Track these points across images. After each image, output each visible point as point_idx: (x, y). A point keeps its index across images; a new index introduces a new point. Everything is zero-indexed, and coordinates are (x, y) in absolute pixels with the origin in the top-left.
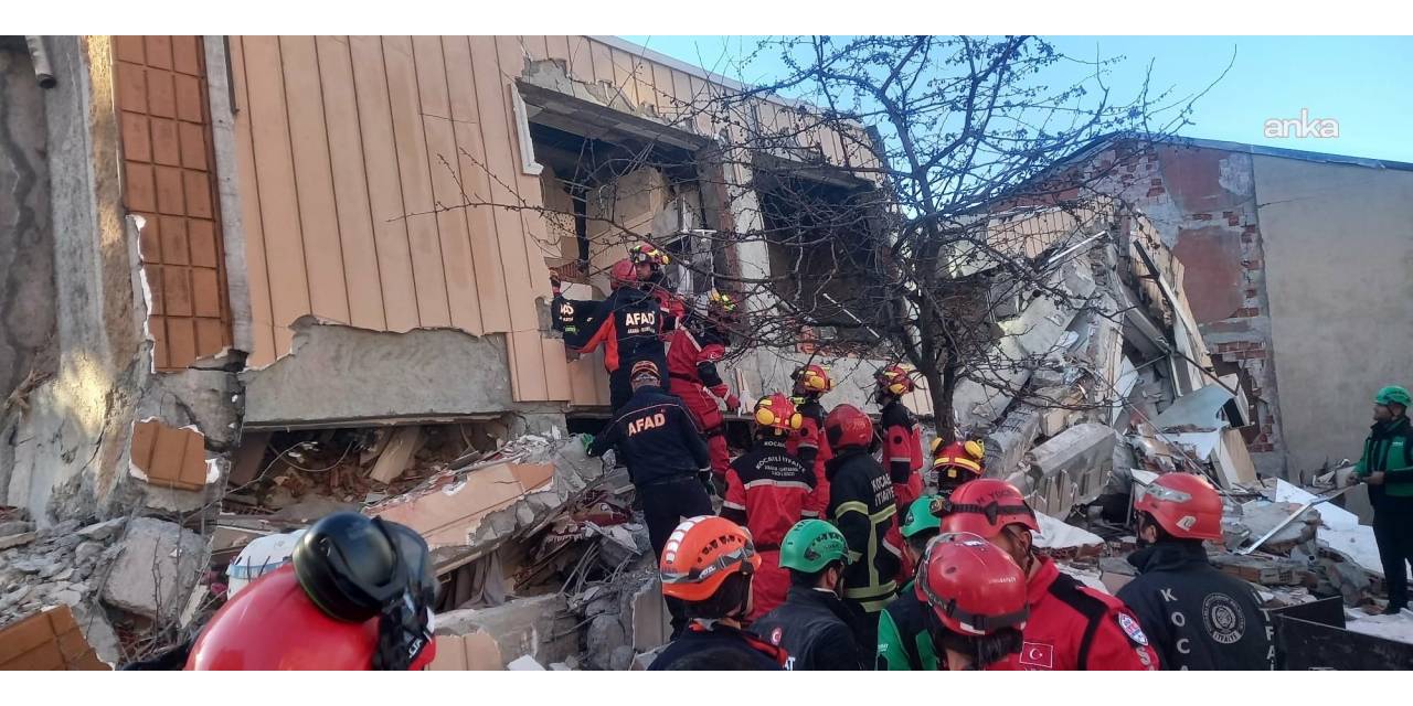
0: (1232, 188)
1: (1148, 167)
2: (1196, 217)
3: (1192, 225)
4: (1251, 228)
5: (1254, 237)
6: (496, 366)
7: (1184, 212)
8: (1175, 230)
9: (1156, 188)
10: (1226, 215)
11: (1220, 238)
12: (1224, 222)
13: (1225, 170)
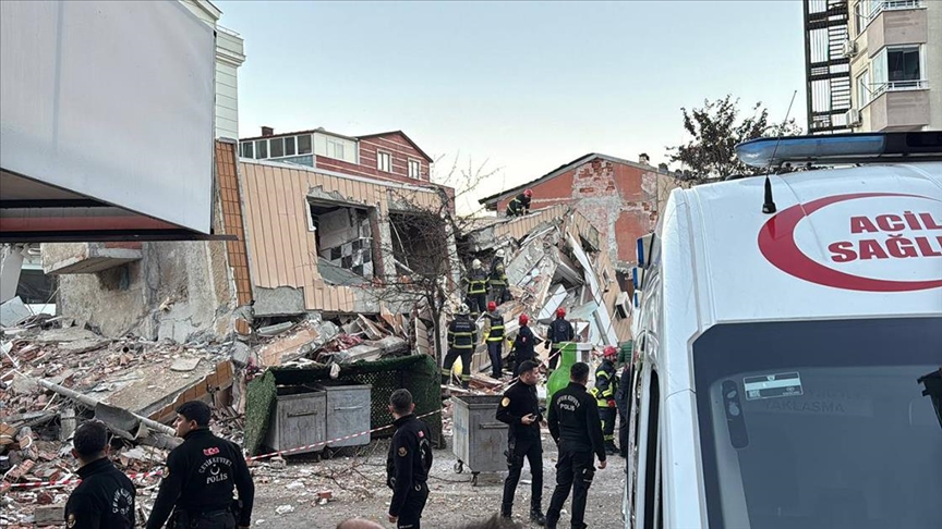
0: (647, 191)
1: (608, 174)
2: (629, 204)
3: (627, 208)
4: (655, 213)
5: (656, 217)
6: (301, 298)
7: (624, 201)
8: (618, 210)
9: (611, 187)
10: (644, 204)
11: (640, 216)
12: (643, 208)
13: (645, 180)
